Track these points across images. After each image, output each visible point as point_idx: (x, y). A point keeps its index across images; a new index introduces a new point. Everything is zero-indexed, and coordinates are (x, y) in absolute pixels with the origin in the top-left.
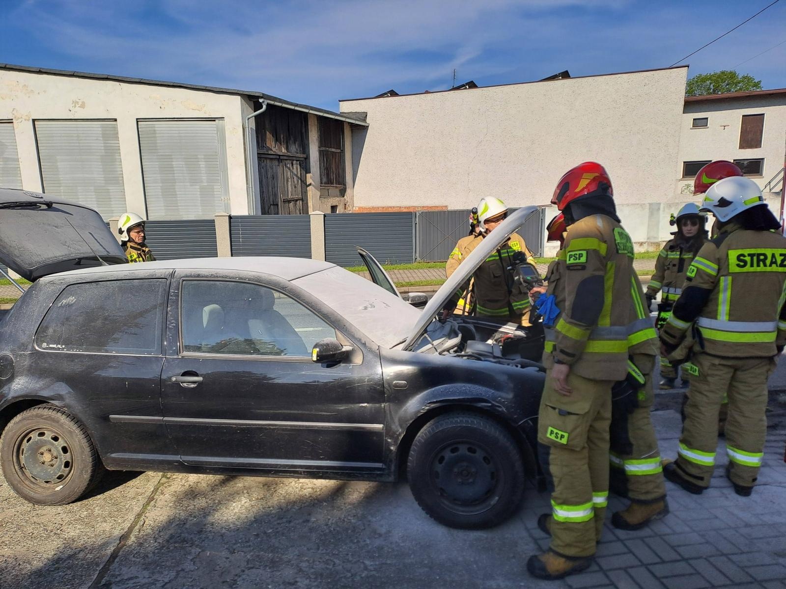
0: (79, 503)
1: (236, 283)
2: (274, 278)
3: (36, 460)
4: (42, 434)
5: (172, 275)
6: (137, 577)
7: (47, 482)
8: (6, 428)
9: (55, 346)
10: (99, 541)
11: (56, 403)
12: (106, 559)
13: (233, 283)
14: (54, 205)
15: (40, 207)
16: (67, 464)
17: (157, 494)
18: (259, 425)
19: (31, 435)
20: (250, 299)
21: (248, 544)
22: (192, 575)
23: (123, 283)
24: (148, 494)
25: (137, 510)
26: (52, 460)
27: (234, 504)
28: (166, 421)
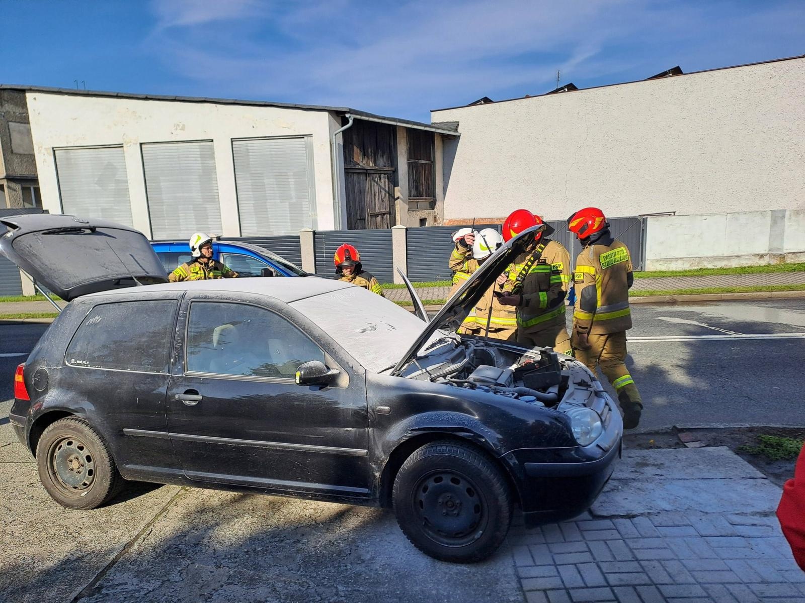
0: (102, 509)
1: (238, 305)
2: (273, 300)
3: (66, 467)
4: (70, 443)
5: (183, 296)
6: (126, 584)
7: (75, 488)
8: (42, 436)
9: (81, 362)
10: (107, 546)
11: (80, 415)
12: (106, 563)
13: (235, 305)
14: (97, 229)
15: (84, 231)
16: (91, 472)
17: (171, 505)
18: (251, 444)
19: (62, 443)
20: (249, 321)
21: (236, 560)
22: (175, 586)
23: (141, 304)
24: (164, 504)
25: (149, 519)
26: (79, 468)
27: (236, 520)
28: (170, 436)
